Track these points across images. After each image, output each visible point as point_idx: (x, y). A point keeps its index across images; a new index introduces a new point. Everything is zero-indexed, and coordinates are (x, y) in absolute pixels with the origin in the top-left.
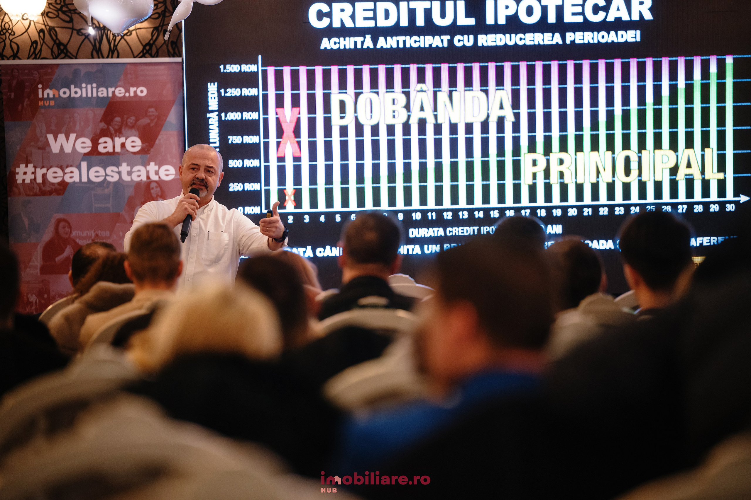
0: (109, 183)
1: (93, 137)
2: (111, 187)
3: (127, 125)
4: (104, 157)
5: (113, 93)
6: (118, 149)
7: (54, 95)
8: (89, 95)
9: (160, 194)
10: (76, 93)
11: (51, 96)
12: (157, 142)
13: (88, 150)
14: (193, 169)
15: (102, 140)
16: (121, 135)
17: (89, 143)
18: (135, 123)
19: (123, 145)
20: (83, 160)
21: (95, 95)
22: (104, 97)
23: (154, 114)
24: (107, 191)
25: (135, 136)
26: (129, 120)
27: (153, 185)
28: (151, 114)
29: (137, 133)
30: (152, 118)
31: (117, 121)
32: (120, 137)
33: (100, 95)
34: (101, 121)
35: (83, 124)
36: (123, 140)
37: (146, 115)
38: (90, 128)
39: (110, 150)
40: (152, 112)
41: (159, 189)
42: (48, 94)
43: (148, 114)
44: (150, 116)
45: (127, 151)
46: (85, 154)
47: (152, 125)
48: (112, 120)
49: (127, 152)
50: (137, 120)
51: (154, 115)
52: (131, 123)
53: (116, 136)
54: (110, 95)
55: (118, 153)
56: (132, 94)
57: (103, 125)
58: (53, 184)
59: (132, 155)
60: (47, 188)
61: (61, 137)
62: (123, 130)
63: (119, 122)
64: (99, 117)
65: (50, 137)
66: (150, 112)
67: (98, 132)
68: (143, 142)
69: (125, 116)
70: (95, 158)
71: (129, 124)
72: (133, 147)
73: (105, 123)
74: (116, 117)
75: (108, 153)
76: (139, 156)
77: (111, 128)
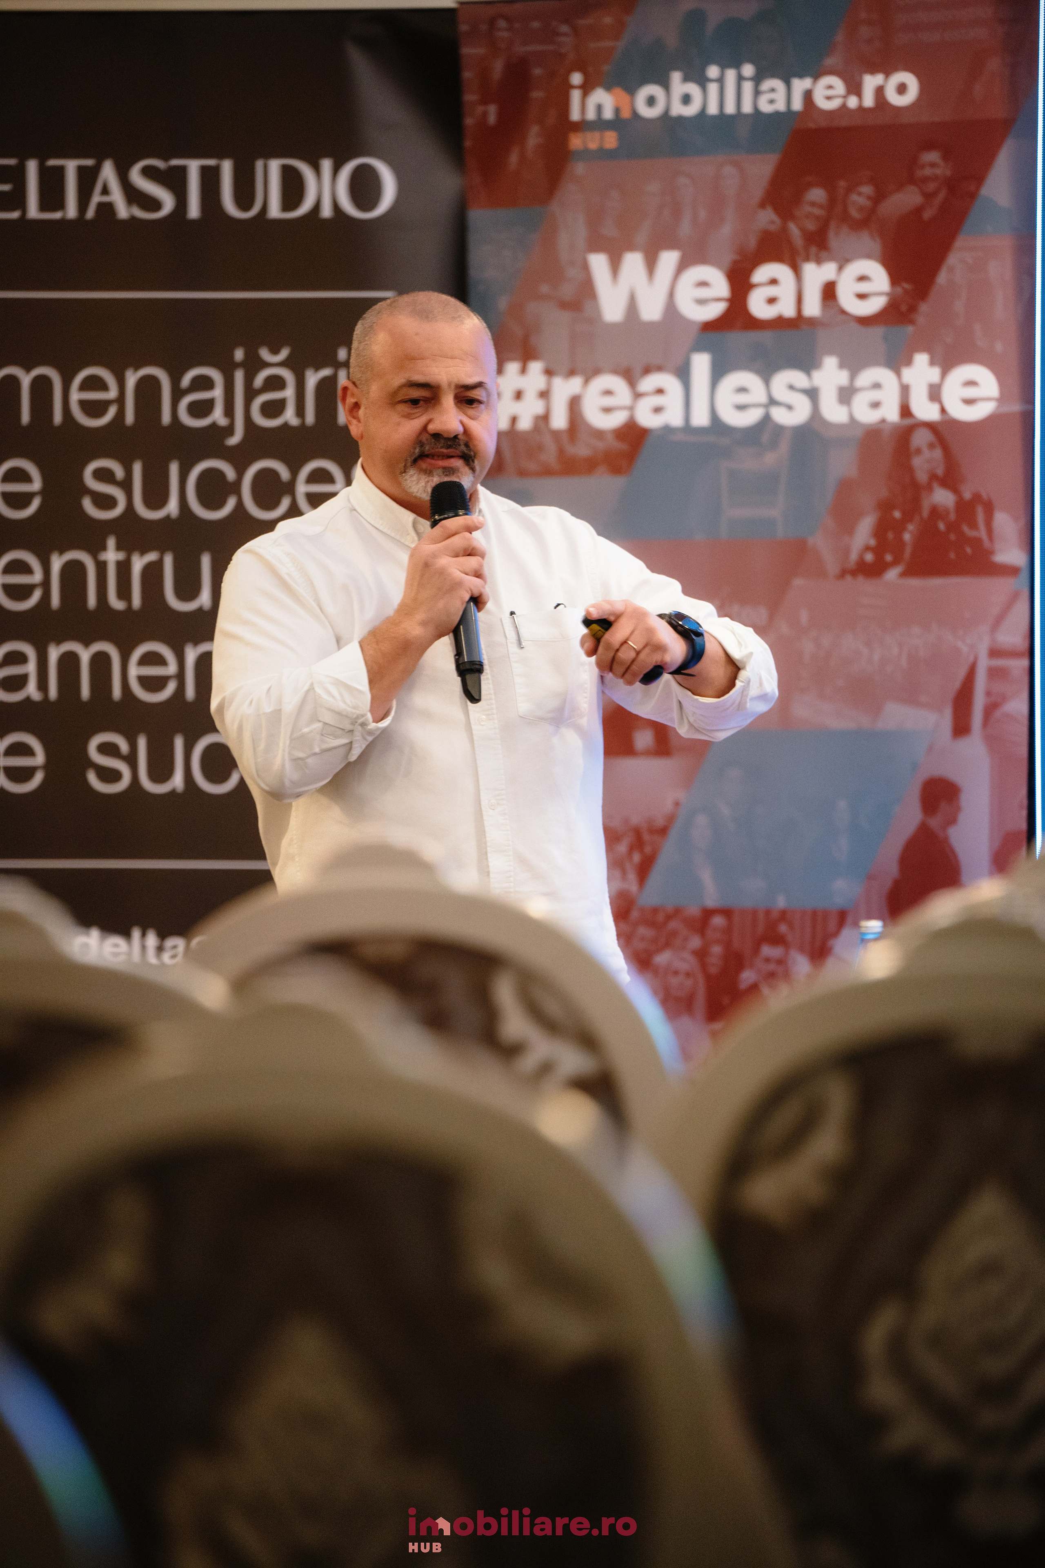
0: (779, 429)
1: (735, 262)
2: (784, 447)
3: (845, 218)
4: (766, 337)
5: (808, 96)
6: (813, 307)
7: (617, 111)
8: (730, 108)
9: (940, 471)
10: (686, 99)
11: (608, 114)
12: (942, 278)
13: (715, 311)
14: (415, 402)
15: (762, 273)
16: (823, 254)
17: (720, 286)
18: (873, 210)
19: (829, 292)
20: (698, 347)
21: (747, 108)
22: (777, 114)
23: (938, 171)
24: (770, 459)
25: (869, 257)
26: (854, 197)
27: (921, 438)
28: (928, 172)
29: (875, 246)
30: (931, 187)
31: (813, 204)
32: (819, 261)
33: (765, 108)
34: (762, 205)
35: (702, 214)
36: (827, 271)
37: (912, 180)
38: (727, 230)
39: (787, 309)
40: (933, 165)
41: (938, 453)
42: (599, 108)
43: (919, 173)
44: (925, 180)
45: (843, 312)
46: (709, 327)
47: (927, 215)
48: (797, 198)
49: (843, 317)
50: (879, 197)
51: (935, 178)
52: (861, 209)
53: (807, 259)
54: (797, 105)
55: (812, 322)
56: (869, 101)
57: (767, 218)
58: (599, 434)
59: (856, 326)
60: (581, 450)
61: (633, 261)
62: (831, 235)
63: (821, 206)
64: (758, 190)
65: (598, 263)
66: (923, 167)
67: (752, 243)
68: (894, 280)
69: (842, 184)
70: (737, 339)
71: (854, 213)
72: (862, 296)
73: (776, 210)
74: (809, 185)
75: (780, 323)
76: (878, 331)
77: (794, 230)
